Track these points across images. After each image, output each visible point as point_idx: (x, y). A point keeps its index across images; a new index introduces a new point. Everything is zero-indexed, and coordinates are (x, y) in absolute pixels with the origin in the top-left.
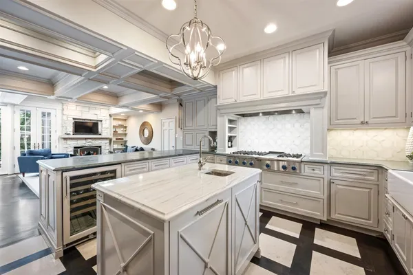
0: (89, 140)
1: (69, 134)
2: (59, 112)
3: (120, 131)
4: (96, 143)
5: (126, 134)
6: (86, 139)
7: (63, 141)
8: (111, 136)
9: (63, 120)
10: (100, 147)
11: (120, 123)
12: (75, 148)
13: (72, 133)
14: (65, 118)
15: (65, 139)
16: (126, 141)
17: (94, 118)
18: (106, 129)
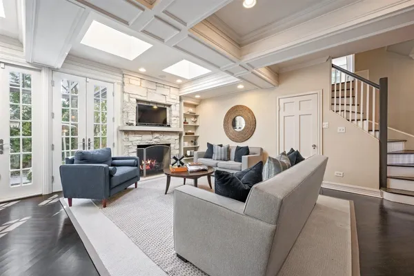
0: (156, 135)
1: (131, 124)
2: (118, 88)
3: (190, 121)
4: (164, 139)
5: (196, 127)
6: (153, 132)
7: (124, 136)
8: (182, 130)
9: (123, 101)
10: (169, 145)
11: (191, 110)
12: (139, 146)
13: (135, 123)
14: (126, 97)
15: (126, 132)
16: (196, 138)
17: (162, 100)
18: (175, 118)
